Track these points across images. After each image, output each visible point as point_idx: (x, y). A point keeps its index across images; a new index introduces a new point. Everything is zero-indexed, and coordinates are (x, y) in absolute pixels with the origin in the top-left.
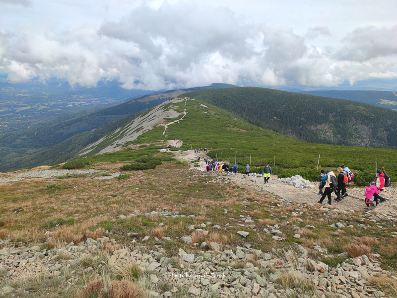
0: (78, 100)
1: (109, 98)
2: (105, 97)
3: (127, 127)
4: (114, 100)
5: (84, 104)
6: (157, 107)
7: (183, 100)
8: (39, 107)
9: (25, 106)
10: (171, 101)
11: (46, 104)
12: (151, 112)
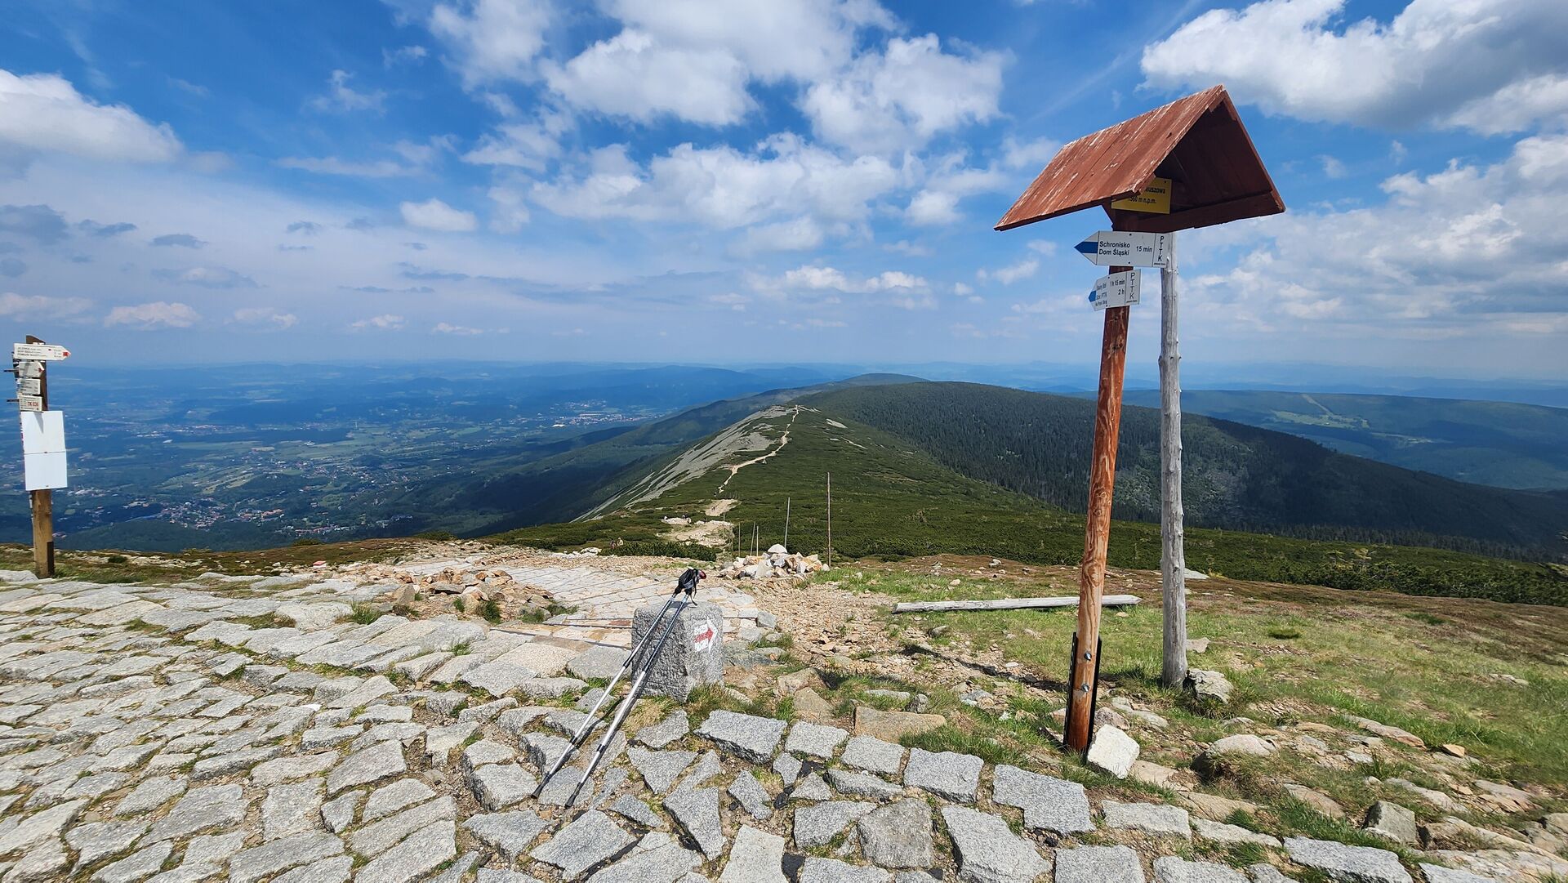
0: (576, 411)
1: (642, 408)
2: (632, 407)
3: (665, 472)
4: (653, 411)
5: (589, 420)
6: (733, 428)
7: (791, 410)
8: (497, 427)
9: (471, 427)
10: (763, 414)
11: (512, 422)
12: (718, 439)
